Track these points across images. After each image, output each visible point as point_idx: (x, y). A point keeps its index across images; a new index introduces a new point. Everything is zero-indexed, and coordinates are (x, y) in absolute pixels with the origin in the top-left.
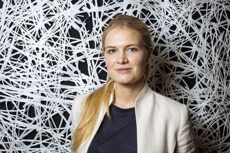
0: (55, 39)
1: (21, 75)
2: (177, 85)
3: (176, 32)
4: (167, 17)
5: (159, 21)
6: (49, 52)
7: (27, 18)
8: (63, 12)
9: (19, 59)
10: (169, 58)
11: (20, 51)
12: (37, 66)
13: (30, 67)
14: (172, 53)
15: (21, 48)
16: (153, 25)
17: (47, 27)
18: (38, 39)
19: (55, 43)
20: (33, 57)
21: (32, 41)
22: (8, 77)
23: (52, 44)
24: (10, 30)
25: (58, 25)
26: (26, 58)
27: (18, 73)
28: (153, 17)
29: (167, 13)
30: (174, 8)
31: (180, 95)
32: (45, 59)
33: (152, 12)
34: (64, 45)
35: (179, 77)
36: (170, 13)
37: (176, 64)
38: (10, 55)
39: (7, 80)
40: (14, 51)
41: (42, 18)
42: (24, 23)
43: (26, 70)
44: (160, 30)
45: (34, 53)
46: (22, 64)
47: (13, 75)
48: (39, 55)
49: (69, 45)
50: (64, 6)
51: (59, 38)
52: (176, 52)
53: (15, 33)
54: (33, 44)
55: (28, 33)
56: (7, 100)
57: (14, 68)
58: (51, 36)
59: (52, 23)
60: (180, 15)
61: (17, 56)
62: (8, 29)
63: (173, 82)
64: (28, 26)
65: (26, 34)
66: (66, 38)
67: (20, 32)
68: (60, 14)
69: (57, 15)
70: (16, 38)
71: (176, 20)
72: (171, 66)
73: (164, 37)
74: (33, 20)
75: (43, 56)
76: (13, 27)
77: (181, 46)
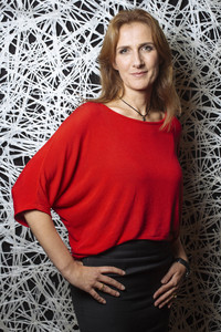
0: (75, 86)
1: (38, 127)
2: (211, 133)
3: (209, 74)
4: (198, 57)
5: (189, 62)
6: (69, 101)
7: (43, 64)
8: (82, 57)
9: (35, 110)
10: (201, 103)
11: (36, 101)
12: (55, 116)
13: (48, 118)
14: (205, 98)
15: (37, 97)
16: (182, 67)
17: (66, 73)
18: (56, 87)
19: (75, 91)
20: (51, 107)
21: (49, 89)
22: (24, 130)
23: (71, 92)
24: (25, 78)
25: (77, 70)
26: (43, 108)
27: (35, 125)
28: (182, 57)
29: (198, 53)
30: (206, 47)
31: (215, 144)
32: (65, 109)
33: (182, 53)
34: (85, 93)
35: (214, 124)
36: (202, 53)
37: (209, 110)
38: (25, 105)
39: (23, 133)
40: (30, 101)
41: (60, 63)
42: (40, 69)
43: (44, 121)
44: (190, 72)
45: (52, 103)
46: (39, 115)
47: (30, 127)
48: (57, 105)
49: (90, 92)
50: (83, 49)
51: (79, 85)
52: (209, 96)
53: (31, 81)
54: (50, 92)
55: (45, 80)
56: (24, 154)
57: (31, 120)
58: (70, 83)
59: (70, 68)
60: (213, 55)
61: (33, 107)
62: (22, 76)
63: (206, 130)
64: (45, 73)
65: (42, 81)
66: (87, 85)
67: (36, 80)
68: (80, 59)
69: (76, 60)
70: (31, 86)
71: (208, 61)
72: (204, 112)
73: (195, 79)
74: (50, 66)
75: (62, 105)
76: (27, 74)
77: (214, 89)
